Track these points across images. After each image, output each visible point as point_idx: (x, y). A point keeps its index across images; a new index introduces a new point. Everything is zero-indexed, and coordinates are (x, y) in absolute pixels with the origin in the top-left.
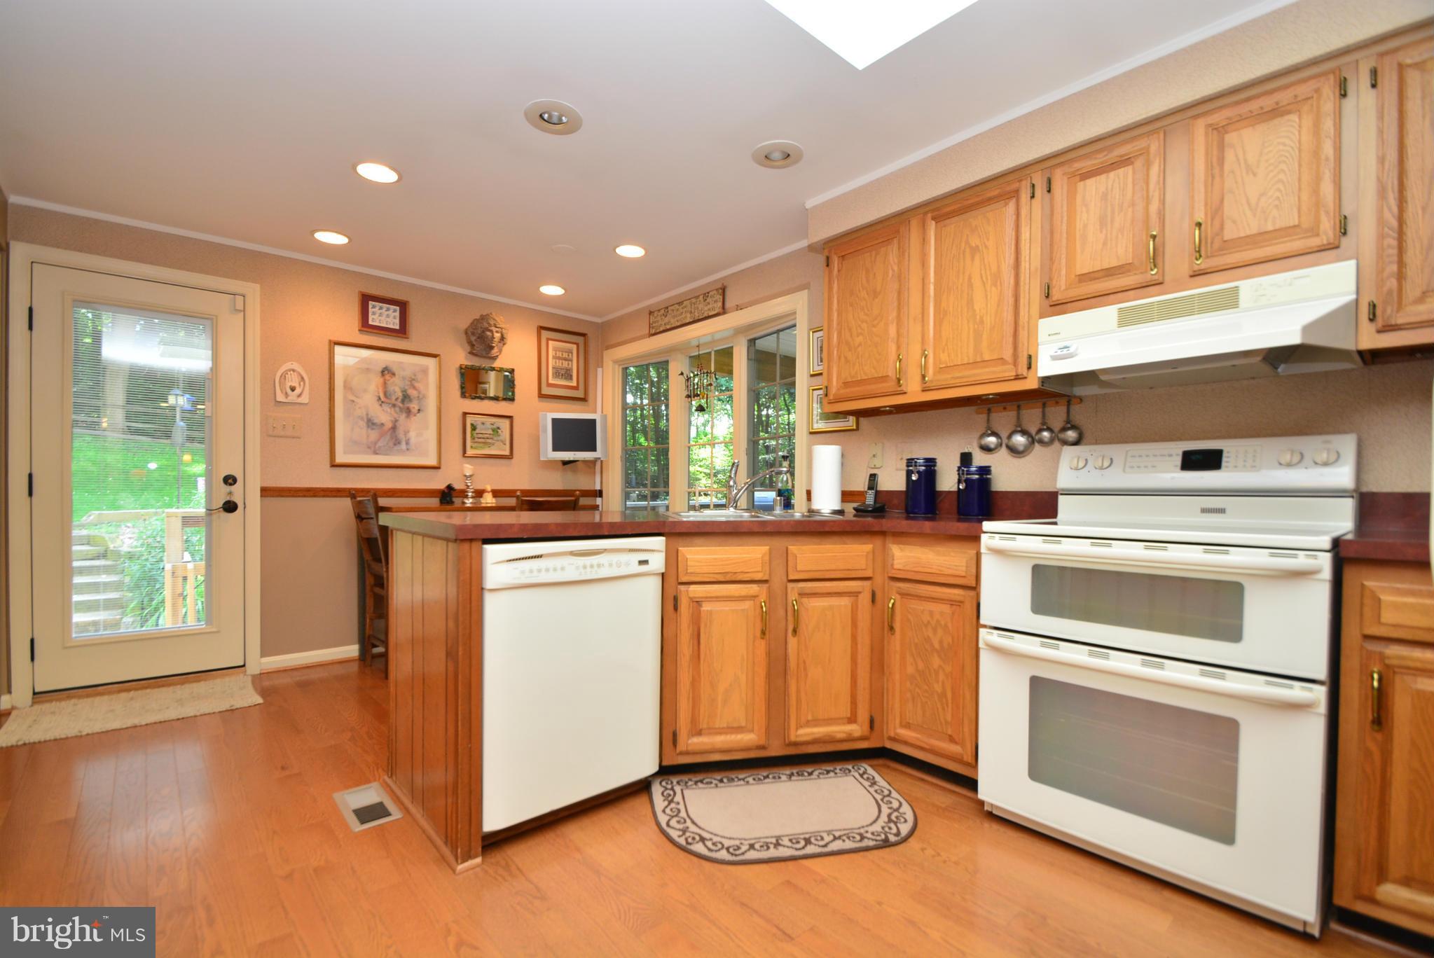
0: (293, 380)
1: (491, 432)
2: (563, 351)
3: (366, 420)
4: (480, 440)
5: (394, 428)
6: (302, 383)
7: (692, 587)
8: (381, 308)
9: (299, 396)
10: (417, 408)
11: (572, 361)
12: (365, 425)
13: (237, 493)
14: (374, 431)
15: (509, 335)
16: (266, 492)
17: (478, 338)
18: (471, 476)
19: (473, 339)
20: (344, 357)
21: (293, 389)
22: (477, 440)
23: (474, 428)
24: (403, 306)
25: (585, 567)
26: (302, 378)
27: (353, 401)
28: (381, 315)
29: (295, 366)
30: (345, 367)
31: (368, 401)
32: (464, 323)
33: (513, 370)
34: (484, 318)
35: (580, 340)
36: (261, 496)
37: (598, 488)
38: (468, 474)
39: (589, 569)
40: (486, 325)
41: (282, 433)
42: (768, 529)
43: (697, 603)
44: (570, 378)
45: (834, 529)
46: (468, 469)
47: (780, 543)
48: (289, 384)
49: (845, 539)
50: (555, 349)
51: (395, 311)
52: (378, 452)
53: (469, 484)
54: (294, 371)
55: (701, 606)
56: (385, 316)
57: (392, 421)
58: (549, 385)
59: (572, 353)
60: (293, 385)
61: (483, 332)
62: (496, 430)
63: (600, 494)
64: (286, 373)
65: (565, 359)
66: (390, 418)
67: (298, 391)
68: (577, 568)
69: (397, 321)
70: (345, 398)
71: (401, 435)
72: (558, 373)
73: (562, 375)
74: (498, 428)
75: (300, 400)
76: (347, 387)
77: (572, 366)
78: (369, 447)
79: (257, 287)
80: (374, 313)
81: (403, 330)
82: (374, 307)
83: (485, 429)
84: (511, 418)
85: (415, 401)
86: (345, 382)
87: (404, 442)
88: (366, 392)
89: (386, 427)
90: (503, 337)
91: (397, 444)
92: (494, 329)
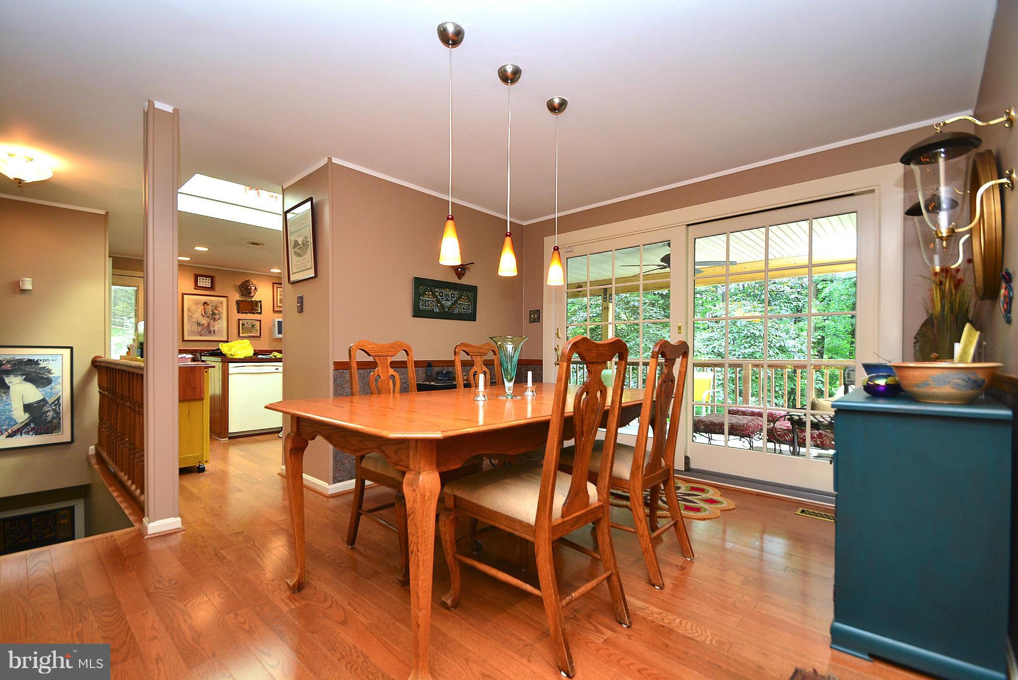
1: (251, 326)
3: (197, 323)
4: (246, 330)
5: (208, 326)
8: (206, 280)
10: (218, 318)
12: (196, 325)
14: (200, 327)
17: (245, 289)
19: (242, 289)
22: (244, 330)
23: (243, 325)
24: (212, 278)
25: (258, 369)
27: (192, 316)
28: (203, 282)
31: (198, 315)
32: (238, 284)
33: (261, 301)
34: (247, 281)
40: (248, 284)
51: (209, 280)
52: (202, 335)
56: (205, 282)
58: (278, 306)
61: (247, 287)
62: (253, 326)
66: (207, 322)
69: (210, 284)
70: (188, 314)
71: (211, 329)
72: (281, 302)
74: (255, 325)
78: (198, 334)
80: (200, 281)
81: (212, 288)
82: (200, 279)
83: (248, 325)
84: (260, 320)
85: (218, 315)
86: (188, 309)
87: (212, 331)
88: (196, 312)
89: (205, 326)
90: (256, 289)
91: (210, 332)
92: (252, 286)
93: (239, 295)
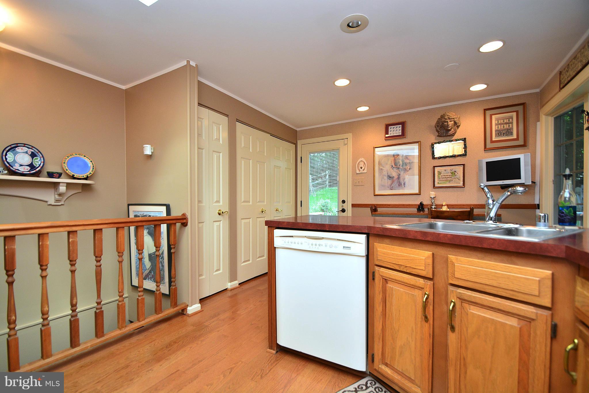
0: (362, 165)
1: (450, 174)
2: (503, 119)
3: (387, 176)
4: (444, 179)
5: (399, 178)
6: (364, 165)
7: (382, 269)
8: (397, 127)
9: (364, 170)
10: (409, 168)
11: (512, 123)
12: (387, 178)
13: (345, 206)
14: (390, 180)
15: (461, 120)
16: (353, 206)
17: (441, 127)
18: (434, 198)
19: (438, 129)
20: (379, 152)
21: (361, 168)
22: (441, 179)
23: (439, 173)
24: (403, 124)
25: (312, 245)
26: (365, 163)
27: (382, 169)
28: (394, 131)
29: (363, 159)
30: (379, 156)
31: (387, 168)
32: (434, 122)
33: (465, 139)
34: (442, 117)
35: (520, 108)
36: (352, 207)
37: (537, 202)
38: (432, 197)
39: (314, 246)
40: (443, 120)
41: (358, 184)
42: (429, 239)
43: (386, 280)
44: (512, 134)
45: (493, 247)
46: (433, 194)
47: (441, 251)
48: (360, 166)
49: (514, 259)
50: (497, 120)
51: (400, 127)
52: (392, 189)
53: (433, 202)
54: (362, 161)
55: (387, 283)
56: (396, 131)
57: (398, 175)
58: (492, 142)
59: (512, 118)
60: (361, 166)
61: (443, 124)
62: (454, 173)
63: (538, 207)
64: (360, 162)
65: (506, 123)
66: (397, 174)
67: (363, 168)
68: (309, 244)
69: (401, 131)
70: (379, 168)
71: (402, 181)
72: (499, 133)
73: (504, 134)
74: (455, 172)
75: (364, 172)
76: (380, 163)
77: (512, 126)
78: (388, 187)
79: (351, 134)
80: (391, 131)
81: (403, 135)
82: (391, 128)
83: (447, 173)
84: (464, 165)
85: (408, 165)
86: (379, 162)
87: (403, 184)
88: (387, 164)
89: (395, 178)
90: (455, 123)
91: (400, 185)
92: (449, 121)
93: (434, 137)
